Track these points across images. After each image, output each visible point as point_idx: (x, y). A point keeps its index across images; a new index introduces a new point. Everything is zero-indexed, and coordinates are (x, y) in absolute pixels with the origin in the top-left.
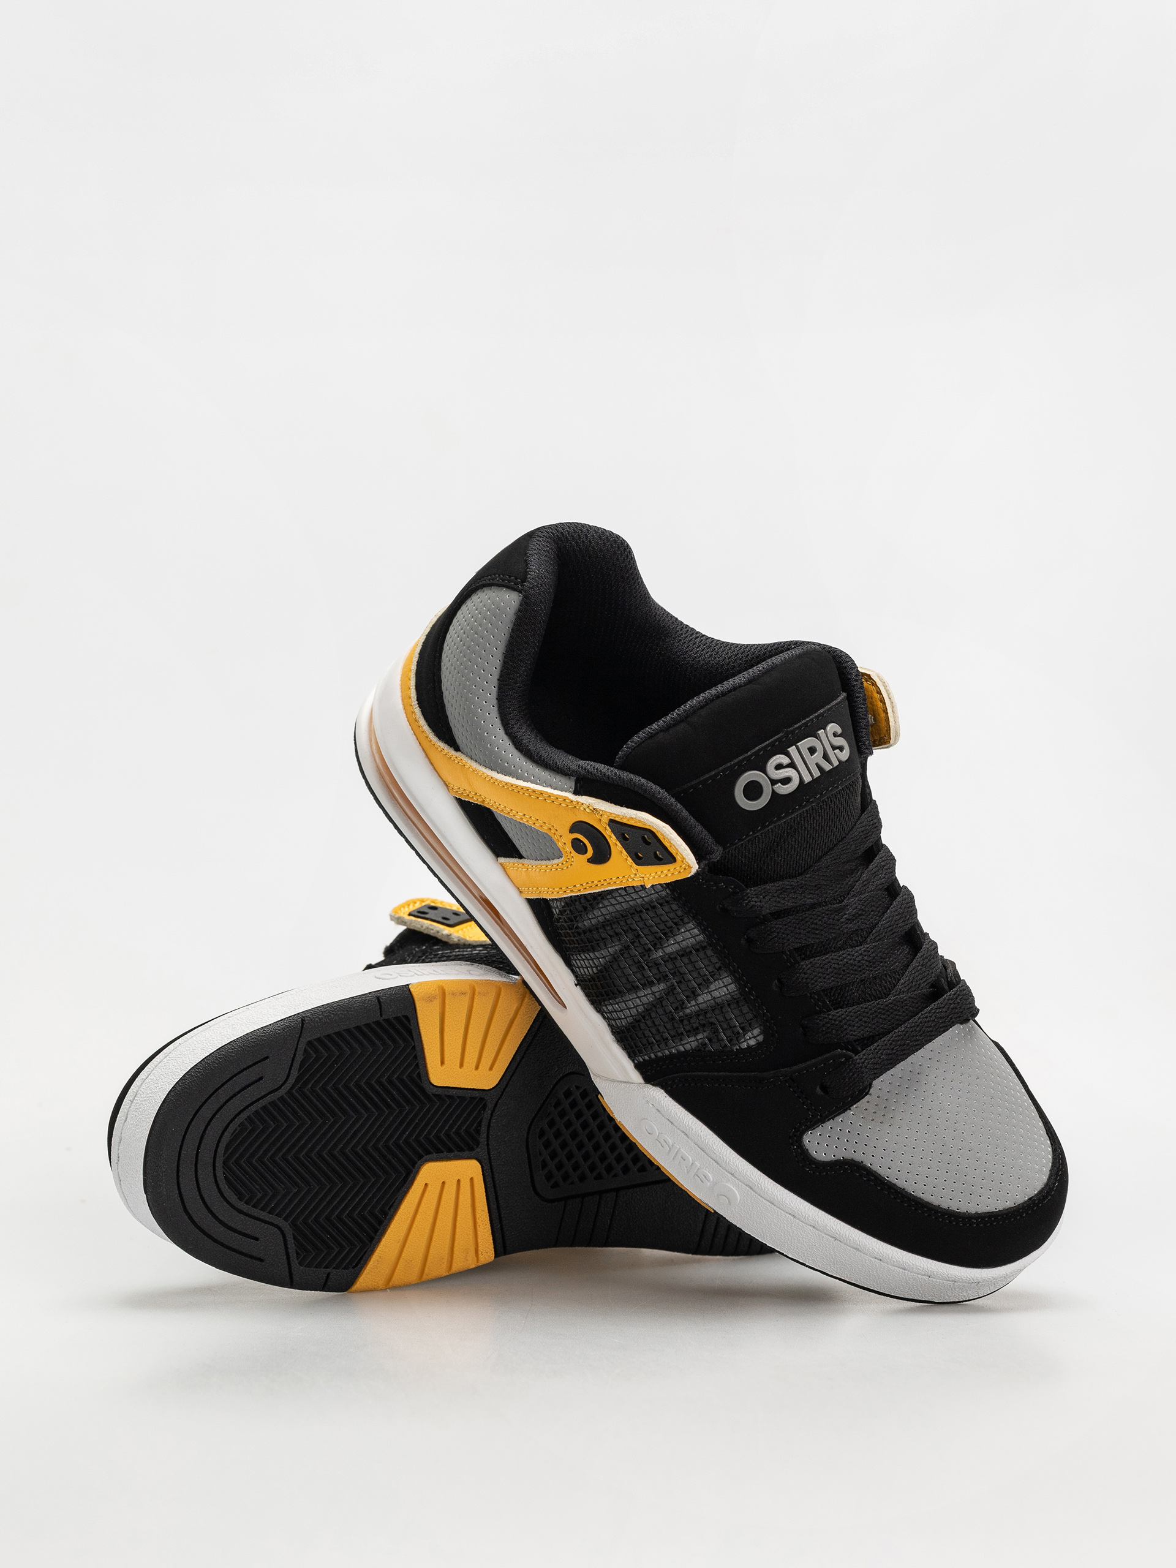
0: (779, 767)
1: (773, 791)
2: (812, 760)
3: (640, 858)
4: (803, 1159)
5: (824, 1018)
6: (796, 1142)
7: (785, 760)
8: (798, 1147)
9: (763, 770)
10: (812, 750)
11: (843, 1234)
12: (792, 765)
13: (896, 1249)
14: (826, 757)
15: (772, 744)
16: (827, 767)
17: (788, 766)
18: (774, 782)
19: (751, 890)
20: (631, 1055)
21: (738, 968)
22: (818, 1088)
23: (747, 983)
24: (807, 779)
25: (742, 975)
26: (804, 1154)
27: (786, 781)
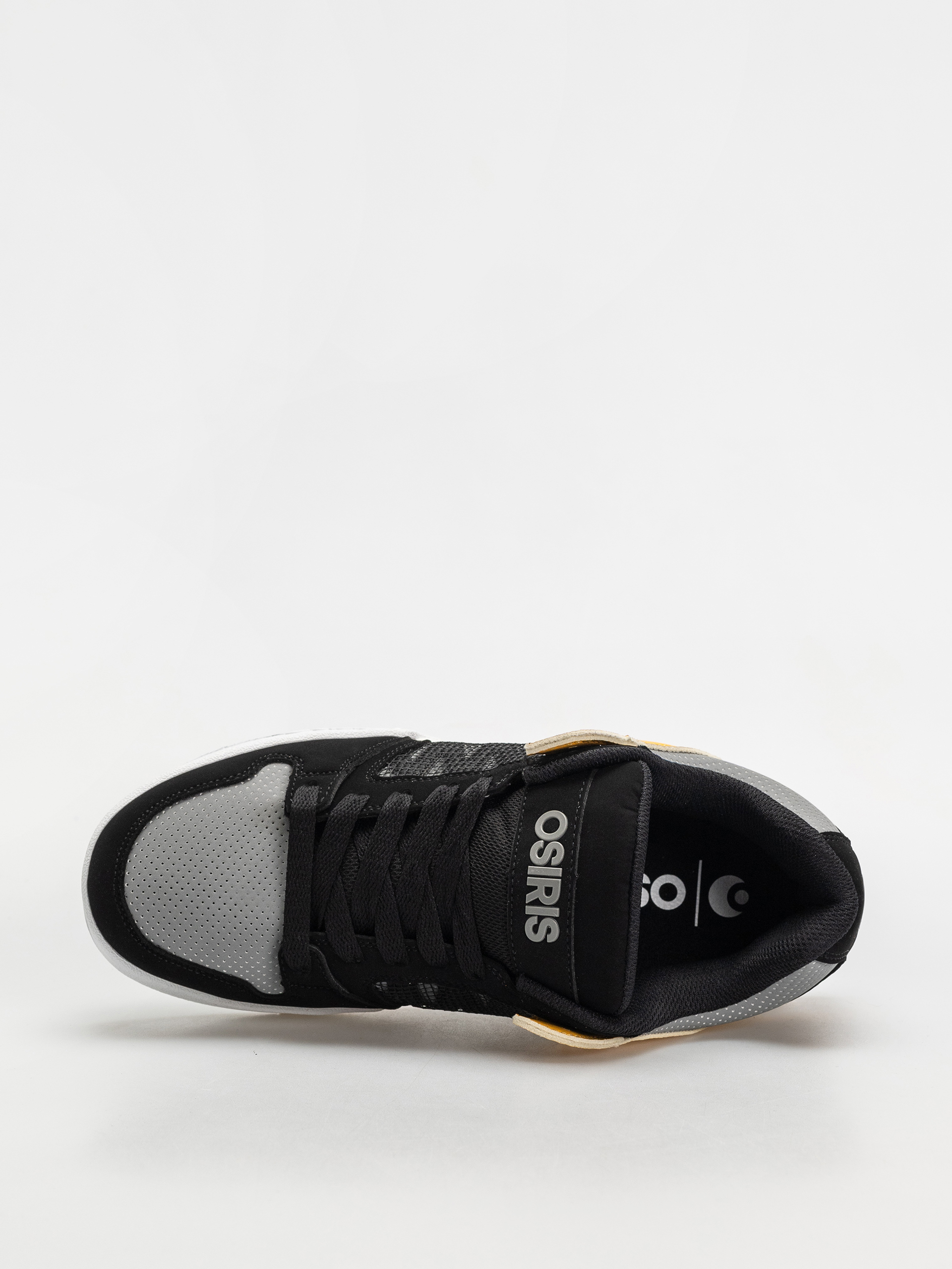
0: (554, 853)
1: (540, 839)
2: (542, 884)
7: (556, 861)
10: (548, 891)
12: (549, 864)
14: (537, 903)
15: (573, 857)
16: (530, 897)
18: (546, 843)
24: (531, 870)
27: (540, 853)
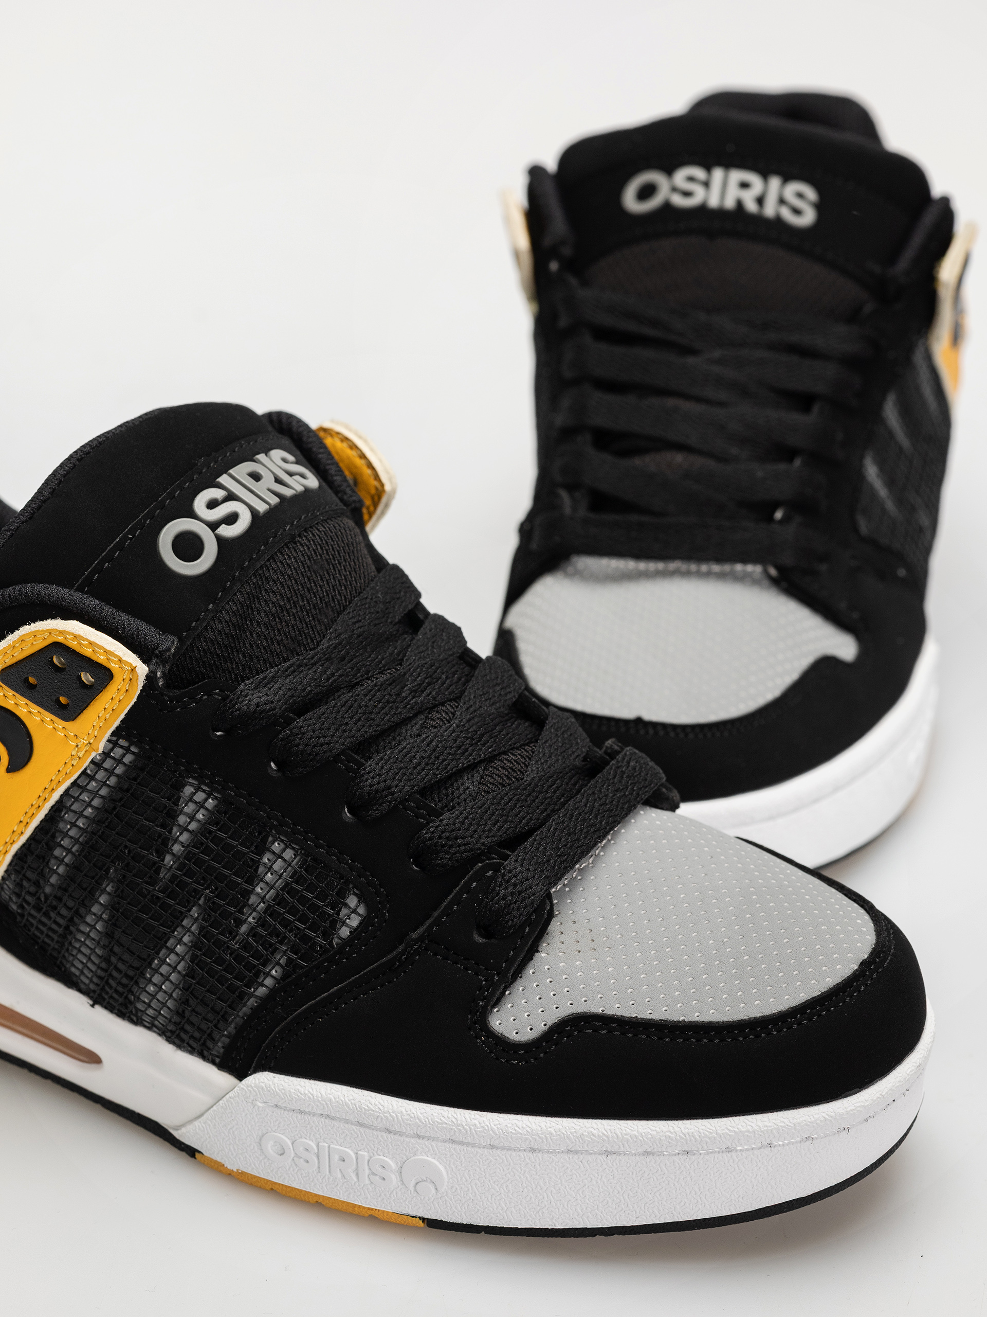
0: (212, 504)
1: (218, 537)
3: (63, 707)
4: (503, 1050)
5: (437, 827)
6: (481, 1030)
7: (218, 494)
8: (487, 1037)
9: (193, 515)
10: (255, 476)
11: (613, 1137)
12: (231, 497)
13: (700, 1121)
14: (280, 482)
17: (226, 500)
18: (214, 526)
19: (246, 685)
20: (203, 1053)
21: (283, 816)
22: (476, 936)
23: (307, 833)
24: (262, 509)
25: (294, 824)
26: (501, 1042)
27: (232, 519)
